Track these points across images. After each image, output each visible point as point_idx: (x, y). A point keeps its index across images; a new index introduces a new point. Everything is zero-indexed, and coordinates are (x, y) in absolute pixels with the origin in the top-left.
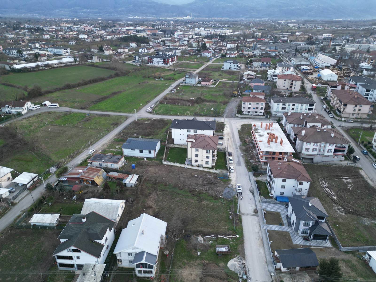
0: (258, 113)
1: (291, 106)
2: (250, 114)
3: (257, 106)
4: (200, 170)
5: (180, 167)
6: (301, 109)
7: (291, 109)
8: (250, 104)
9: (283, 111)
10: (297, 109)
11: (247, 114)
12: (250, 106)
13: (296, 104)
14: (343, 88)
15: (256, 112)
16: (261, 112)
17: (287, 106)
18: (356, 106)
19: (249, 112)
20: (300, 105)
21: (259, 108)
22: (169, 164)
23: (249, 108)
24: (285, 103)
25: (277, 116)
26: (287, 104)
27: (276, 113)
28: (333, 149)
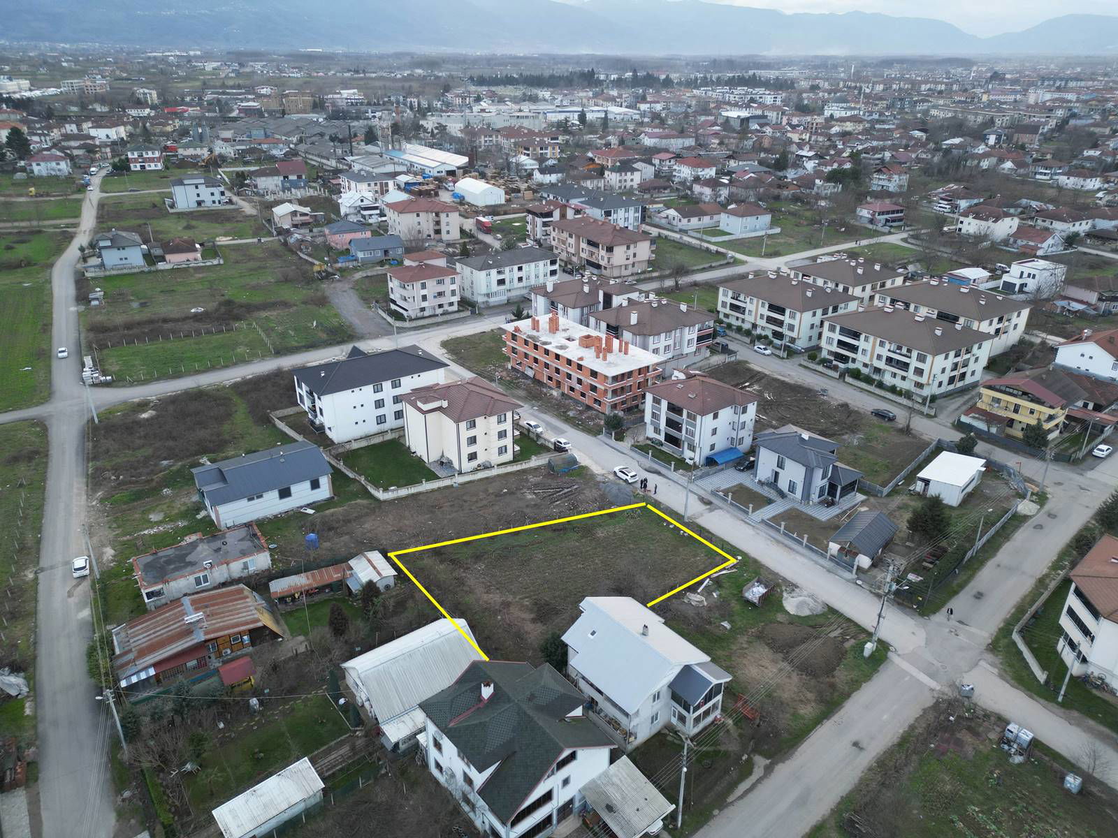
0: (446, 307)
1: (517, 274)
2: (426, 313)
3: (440, 288)
4: (498, 475)
5: (439, 488)
6: (537, 276)
7: (516, 280)
8: (424, 286)
9: (502, 287)
10: (528, 278)
11: (420, 314)
12: (424, 292)
13: (524, 266)
14: (563, 216)
15: (440, 306)
16: (451, 304)
17: (506, 276)
18: (628, 248)
19: (423, 309)
20: (533, 265)
21: (448, 293)
22: (403, 492)
23: (424, 298)
24: (500, 267)
25: (491, 305)
26: (507, 269)
27: (485, 299)
28: (695, 336)
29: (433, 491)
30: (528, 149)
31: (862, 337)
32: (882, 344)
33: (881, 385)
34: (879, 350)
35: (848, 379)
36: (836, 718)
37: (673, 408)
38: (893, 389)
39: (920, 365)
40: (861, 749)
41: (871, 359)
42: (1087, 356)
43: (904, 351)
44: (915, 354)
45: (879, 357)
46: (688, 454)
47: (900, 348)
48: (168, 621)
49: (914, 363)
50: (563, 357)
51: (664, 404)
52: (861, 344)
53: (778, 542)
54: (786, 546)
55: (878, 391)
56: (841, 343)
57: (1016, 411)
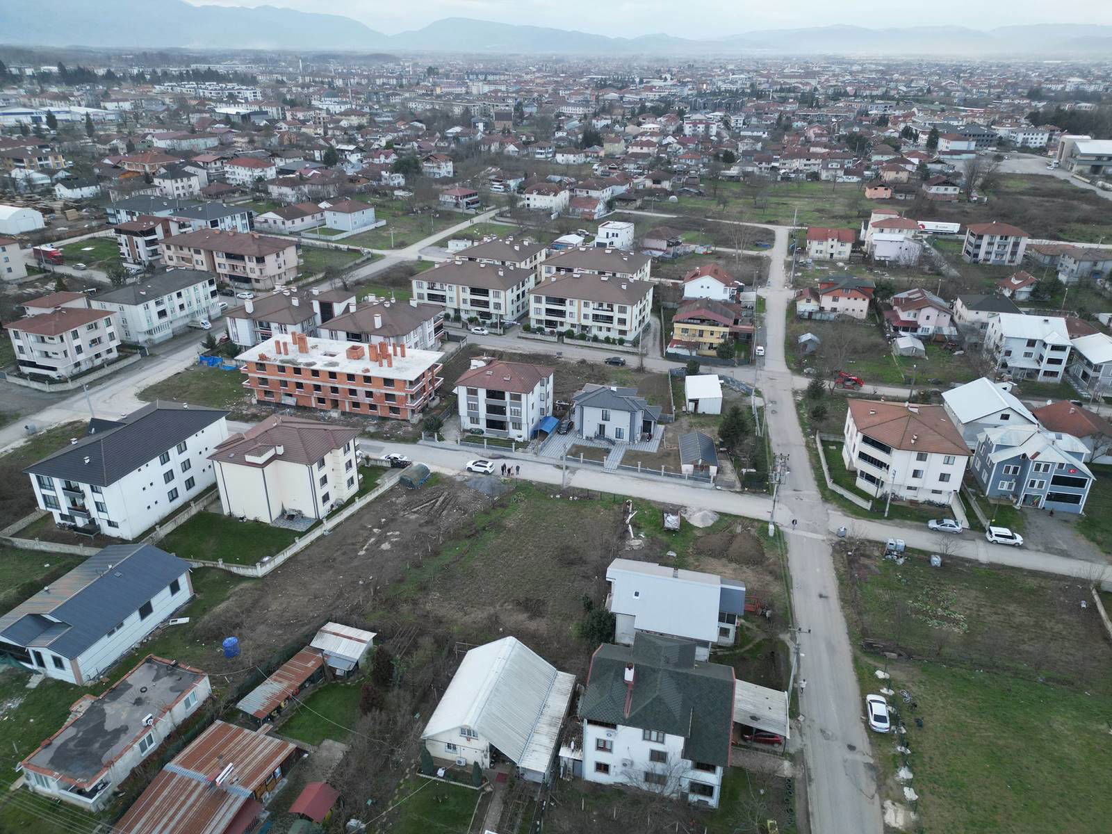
0: (104, 356)
1: (177, 302)
2: (84, 368)
3: (94, 334)
6: (198, 301)
7: (177, 308)
8: (75, 335)
9: (164, 320)
10: (190, 304)
11: (76, 371)
12: (77, 342)
13: (182, 291)
14: (167, 231)
15: (98, 356)
16: (109, 351)
17: (166, 306)
19: (77, 364)
20: (191, 288)
21: (105, 339)
23: (79, 349)
24: (157, 296)
25: (157, 342)
26: (166, 298)
27: (147, 337)
29: (307, 547)
30: (22, 161)
31: (567, 302)
32: (586, 305)
33: (595, 339)
34: (584, 311)
35: (566, 340)
36: (795, 585)
37: (491, 394)
38: (607, 340)
39: (622, 316)
40: (826, 597)
41: (579, 320)
42: (705, 287)
43: (605, 307)
44: (616, 307)
45: (586, 316)
46: (513, 433)
47: (601, 305)
48: (175, 800)
49: (616, 315)
50: (341, 374)
51: (482, 393)
52: (567, 308)
53: (642, 479)
54: (650, 480)
55: (595, 345)
56: (549, 311)
57: (701, 335)
